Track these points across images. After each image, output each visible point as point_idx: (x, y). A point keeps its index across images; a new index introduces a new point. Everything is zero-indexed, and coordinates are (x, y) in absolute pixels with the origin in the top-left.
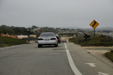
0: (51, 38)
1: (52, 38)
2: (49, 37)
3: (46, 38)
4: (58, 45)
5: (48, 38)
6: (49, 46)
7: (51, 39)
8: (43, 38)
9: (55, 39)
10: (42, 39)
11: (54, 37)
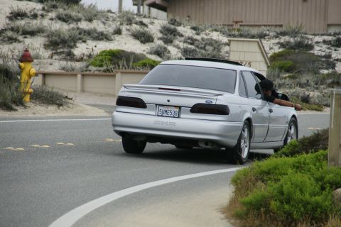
0: (193, 102)
1: (203, 101)
2: (185, 91)
3: (162, 99)
5: (175, 101)
8: (145, 98)
11: (215, 97)
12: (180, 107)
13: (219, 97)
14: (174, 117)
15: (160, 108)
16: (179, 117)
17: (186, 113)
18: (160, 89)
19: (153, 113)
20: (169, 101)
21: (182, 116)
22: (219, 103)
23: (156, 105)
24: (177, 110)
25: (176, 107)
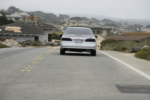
0: (86, 38)
1: (89, 38)
3: (77, 38)
4: (97, 53)
5: (81, 38)
6: (79, 53)
7: (87, 40)
8: (71, 38)
9: (93, 40)
10: (70, 40)
12: (82, 40)
14: (80, 43)
15: (76, 41)
17: (84, 42)
18: (76, 35)
19: (74, 42)
20: (79, 38)
21: (83, 43)
22: (93, 38)
24: (81, 41)
25: (81, 40)
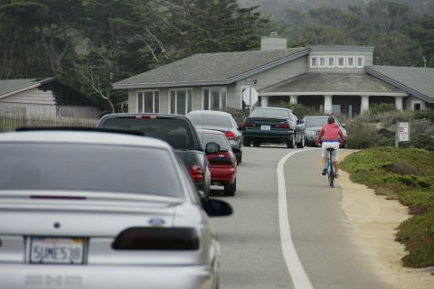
0: (118, 225)
1: (142, 222)
2: (96, 199)
3: (42, 223)
5: (72, 224)
9: (180, 240)
11: (171, 210)
12: (85, 239)
13: (178, 209)
14: (72, 263)
15: (36, 244)
16: (84, 263)
17: (100, 251)
18: (33, 197)
19: (19, 257)
20: (57, 225)
21: (91, 259)
22: (179, 222)
23: (25, 237)
24: (79, 246)
25: (75, 238)
